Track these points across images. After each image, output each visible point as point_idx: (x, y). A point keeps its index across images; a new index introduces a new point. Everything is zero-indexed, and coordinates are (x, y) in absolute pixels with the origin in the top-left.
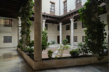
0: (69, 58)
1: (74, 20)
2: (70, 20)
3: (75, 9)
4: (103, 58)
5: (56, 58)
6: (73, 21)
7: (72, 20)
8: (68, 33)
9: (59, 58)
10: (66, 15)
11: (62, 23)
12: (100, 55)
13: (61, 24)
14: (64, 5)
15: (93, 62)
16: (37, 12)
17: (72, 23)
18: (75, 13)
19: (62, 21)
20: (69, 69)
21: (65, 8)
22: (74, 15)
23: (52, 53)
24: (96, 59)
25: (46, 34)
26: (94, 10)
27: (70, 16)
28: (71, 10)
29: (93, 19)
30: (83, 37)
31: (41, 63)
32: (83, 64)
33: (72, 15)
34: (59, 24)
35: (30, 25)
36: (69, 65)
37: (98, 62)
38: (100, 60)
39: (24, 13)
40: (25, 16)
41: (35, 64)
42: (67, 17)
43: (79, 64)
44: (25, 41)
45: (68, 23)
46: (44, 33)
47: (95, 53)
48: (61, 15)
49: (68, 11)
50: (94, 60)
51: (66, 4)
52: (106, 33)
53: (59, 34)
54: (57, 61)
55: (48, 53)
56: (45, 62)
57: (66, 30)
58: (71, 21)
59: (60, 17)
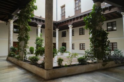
0: (77, 65)
1: (72, 26)
2: (69, 26)
3: (74, 15)
4: (107, 63)
5: (66, 66)
6: (72, 28)
7: (70, 26)
8: (64, 40)
9: (69, 66)
10: (64, 21)
11: (59, 29)
12: (104, 61)
13: (58, 31)
14: (62, 10)
15: (98, 68)
16: (49, 18)
17: (71, 30)
18: (74, 19)
19: (59, 27)
20: (80, 76)
21: (62, 13)
22: (73, 22)
23: (62, 60)
24: (101, 65)
25: (42, 40)
26: (98, 20)
27: (68, 23)
28: (70, 17)
29: (97, 28)
30: (80, 44)
31: (53, 72)
32: (90, 70)
33: (71, 22)
34: (56, 30)
35: (29, 30)
36: (79, 72)
37: (103, 67)
38: (104, 66)
39: (23, 17)
40: (23, 20)
41: (47, 73)
42: (65, 23)
43: (88, 71)
44: (23, 49)
45: (64, 30)
46: (40, 40)
47: (100, 59)
48: (58, 21)
49: (67, 17)
50: (99, 66)
51: (64, 9)
52: (109, 41)
53: (56, 41)
54: (68, 69)
55: (58, 62)
56: (57, 70)
57: (62, 37)
58: (70, 28)
59: (57, 22)
